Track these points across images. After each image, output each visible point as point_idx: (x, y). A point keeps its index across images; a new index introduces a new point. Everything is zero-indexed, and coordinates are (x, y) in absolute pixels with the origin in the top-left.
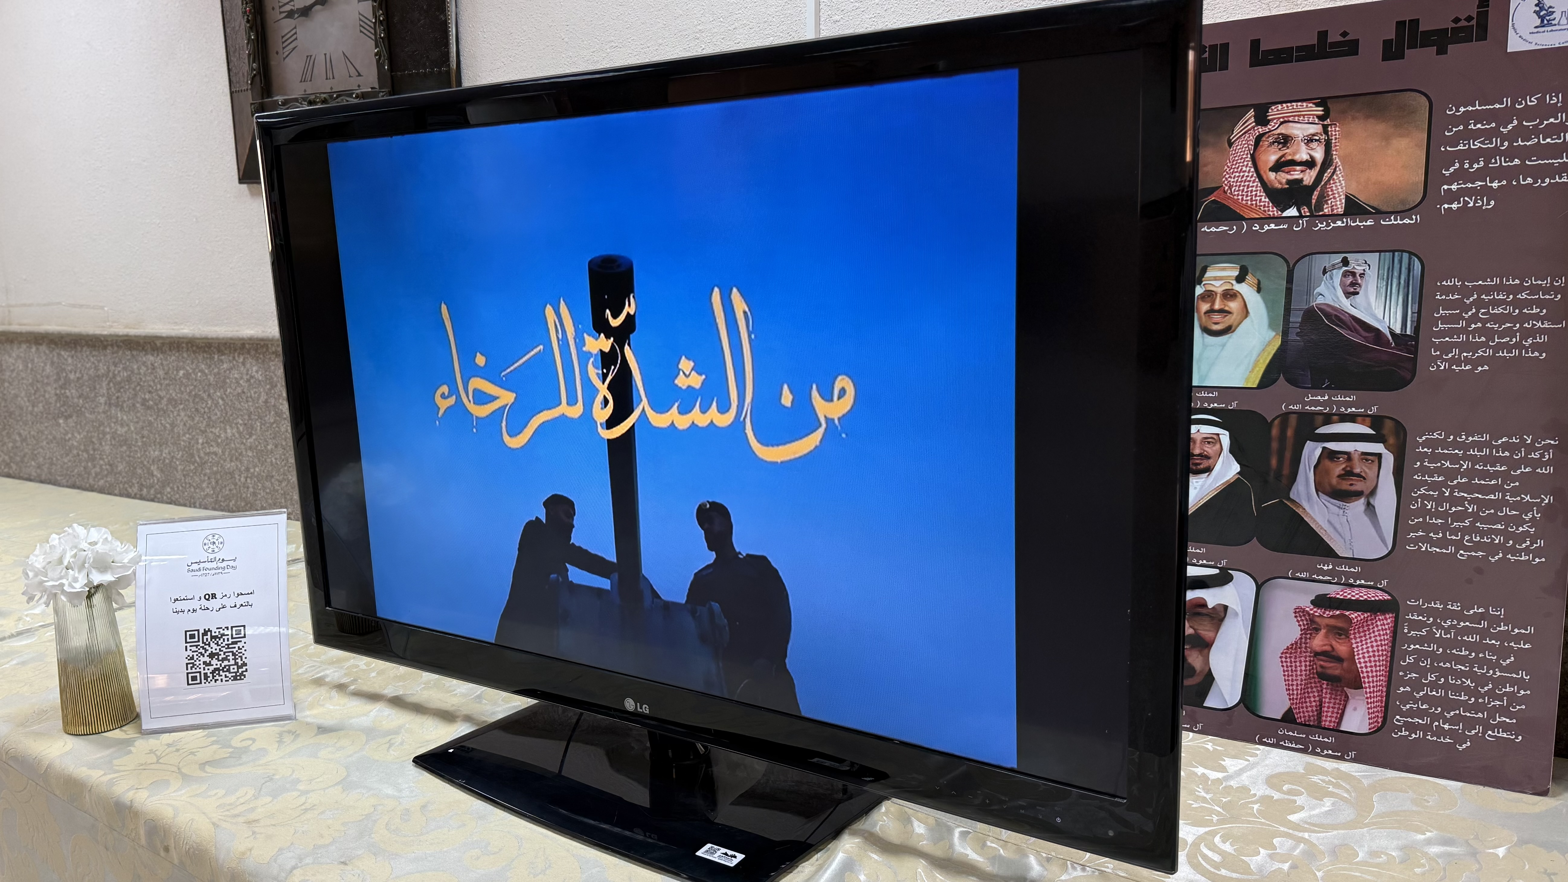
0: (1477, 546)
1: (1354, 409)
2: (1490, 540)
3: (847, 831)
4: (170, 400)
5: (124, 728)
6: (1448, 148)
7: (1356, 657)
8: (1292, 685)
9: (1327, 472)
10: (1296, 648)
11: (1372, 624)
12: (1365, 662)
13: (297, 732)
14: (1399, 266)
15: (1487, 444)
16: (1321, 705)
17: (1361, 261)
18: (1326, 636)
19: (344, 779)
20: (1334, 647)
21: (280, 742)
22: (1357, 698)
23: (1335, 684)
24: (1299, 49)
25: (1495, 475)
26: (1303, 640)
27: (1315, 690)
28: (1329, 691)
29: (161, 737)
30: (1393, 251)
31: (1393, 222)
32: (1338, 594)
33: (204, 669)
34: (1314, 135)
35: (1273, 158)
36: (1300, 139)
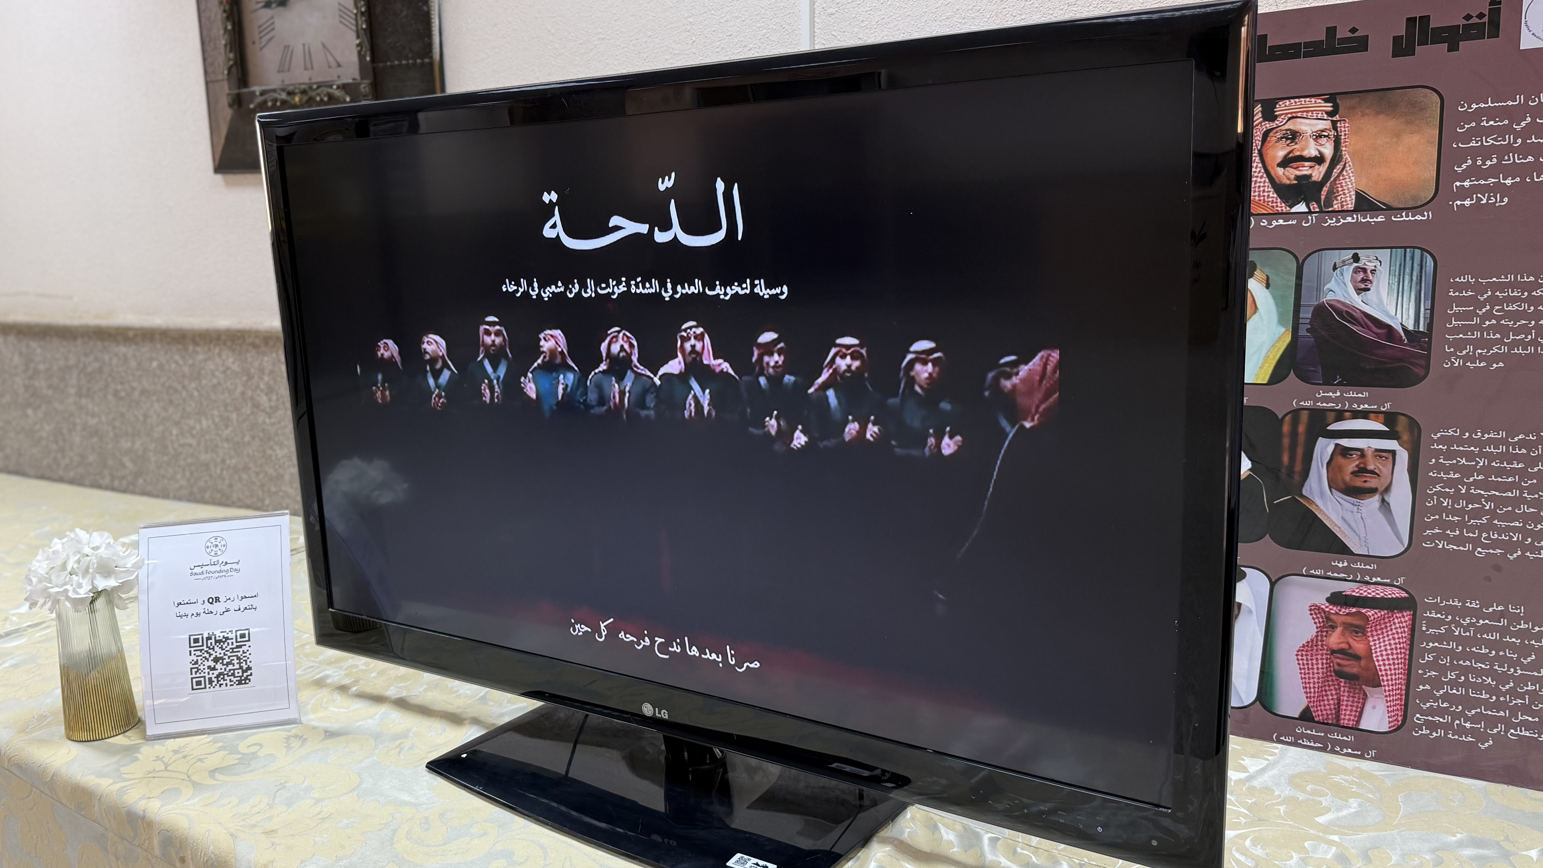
0: (1495, 544)
1: (1366, 406)
2: (1508, 538)
3: (875, 839)
4: (143, 392)
5: (127, 734)
6: (1460, 145)
7: (1374, 655)
8: (1309, 683)
9: (1340, 468)
10: (1312, 646)
11: (1390, 621)
12: (1383, 660)
13: (304, 737)
14: (1411, 262)
15: (1504, 442)
16: (1339, 703)
17: (1372, 258)
18: (1343, 634)
19: (358, 786)
20: (1352, 645)
21: (288, 747)
22: (1376, 696)
23: (1353, 682)
24: (1307, 45)
25: (1513, 472)
26: (1319, 638)
27: (1332, 688)
28: (1347, 689)
29: (167, 743)
30: (1405, 248)
31: (1404, 218)
32: (1354, 591)
33: (209, 673)
34: (1323, 131)
35: (1281, 154)
36: (1308, 134)
